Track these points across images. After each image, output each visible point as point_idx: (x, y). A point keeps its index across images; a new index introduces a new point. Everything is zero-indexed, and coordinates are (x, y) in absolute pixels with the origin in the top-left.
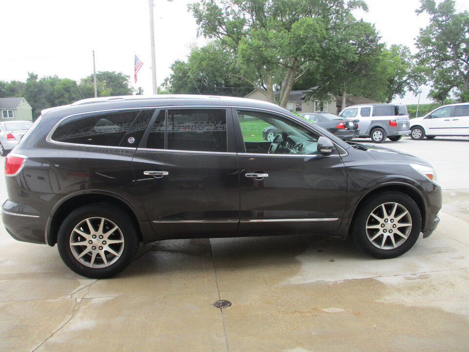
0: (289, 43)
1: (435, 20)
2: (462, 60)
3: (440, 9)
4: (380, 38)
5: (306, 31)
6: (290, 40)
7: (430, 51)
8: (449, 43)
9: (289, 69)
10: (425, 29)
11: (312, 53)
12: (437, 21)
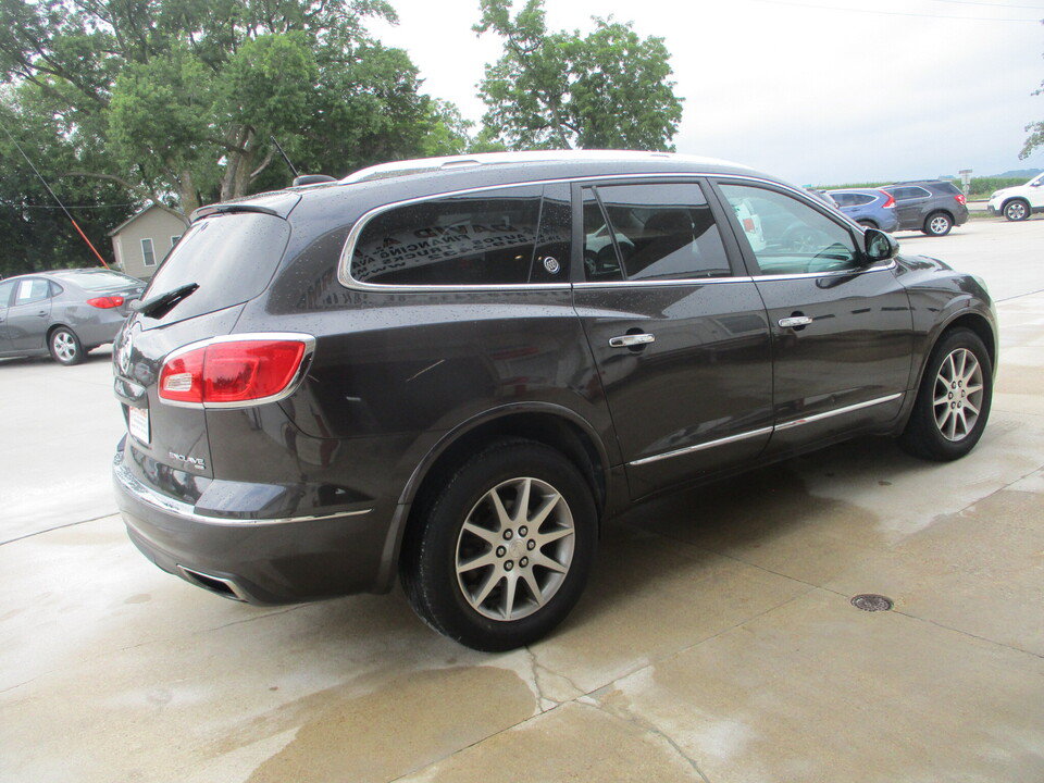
0: (235, 93)
1: (512, 47)
2: (569, 125)
3: (519, 26)
4: (420, 82)
5: (275, 64)
6: (236, 85)
7: (507, 109)
8: (543, 92)
9: (234, 153)
10: (494, 65)
11: (294, 115)
12: (517, 49)
